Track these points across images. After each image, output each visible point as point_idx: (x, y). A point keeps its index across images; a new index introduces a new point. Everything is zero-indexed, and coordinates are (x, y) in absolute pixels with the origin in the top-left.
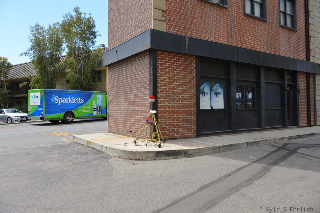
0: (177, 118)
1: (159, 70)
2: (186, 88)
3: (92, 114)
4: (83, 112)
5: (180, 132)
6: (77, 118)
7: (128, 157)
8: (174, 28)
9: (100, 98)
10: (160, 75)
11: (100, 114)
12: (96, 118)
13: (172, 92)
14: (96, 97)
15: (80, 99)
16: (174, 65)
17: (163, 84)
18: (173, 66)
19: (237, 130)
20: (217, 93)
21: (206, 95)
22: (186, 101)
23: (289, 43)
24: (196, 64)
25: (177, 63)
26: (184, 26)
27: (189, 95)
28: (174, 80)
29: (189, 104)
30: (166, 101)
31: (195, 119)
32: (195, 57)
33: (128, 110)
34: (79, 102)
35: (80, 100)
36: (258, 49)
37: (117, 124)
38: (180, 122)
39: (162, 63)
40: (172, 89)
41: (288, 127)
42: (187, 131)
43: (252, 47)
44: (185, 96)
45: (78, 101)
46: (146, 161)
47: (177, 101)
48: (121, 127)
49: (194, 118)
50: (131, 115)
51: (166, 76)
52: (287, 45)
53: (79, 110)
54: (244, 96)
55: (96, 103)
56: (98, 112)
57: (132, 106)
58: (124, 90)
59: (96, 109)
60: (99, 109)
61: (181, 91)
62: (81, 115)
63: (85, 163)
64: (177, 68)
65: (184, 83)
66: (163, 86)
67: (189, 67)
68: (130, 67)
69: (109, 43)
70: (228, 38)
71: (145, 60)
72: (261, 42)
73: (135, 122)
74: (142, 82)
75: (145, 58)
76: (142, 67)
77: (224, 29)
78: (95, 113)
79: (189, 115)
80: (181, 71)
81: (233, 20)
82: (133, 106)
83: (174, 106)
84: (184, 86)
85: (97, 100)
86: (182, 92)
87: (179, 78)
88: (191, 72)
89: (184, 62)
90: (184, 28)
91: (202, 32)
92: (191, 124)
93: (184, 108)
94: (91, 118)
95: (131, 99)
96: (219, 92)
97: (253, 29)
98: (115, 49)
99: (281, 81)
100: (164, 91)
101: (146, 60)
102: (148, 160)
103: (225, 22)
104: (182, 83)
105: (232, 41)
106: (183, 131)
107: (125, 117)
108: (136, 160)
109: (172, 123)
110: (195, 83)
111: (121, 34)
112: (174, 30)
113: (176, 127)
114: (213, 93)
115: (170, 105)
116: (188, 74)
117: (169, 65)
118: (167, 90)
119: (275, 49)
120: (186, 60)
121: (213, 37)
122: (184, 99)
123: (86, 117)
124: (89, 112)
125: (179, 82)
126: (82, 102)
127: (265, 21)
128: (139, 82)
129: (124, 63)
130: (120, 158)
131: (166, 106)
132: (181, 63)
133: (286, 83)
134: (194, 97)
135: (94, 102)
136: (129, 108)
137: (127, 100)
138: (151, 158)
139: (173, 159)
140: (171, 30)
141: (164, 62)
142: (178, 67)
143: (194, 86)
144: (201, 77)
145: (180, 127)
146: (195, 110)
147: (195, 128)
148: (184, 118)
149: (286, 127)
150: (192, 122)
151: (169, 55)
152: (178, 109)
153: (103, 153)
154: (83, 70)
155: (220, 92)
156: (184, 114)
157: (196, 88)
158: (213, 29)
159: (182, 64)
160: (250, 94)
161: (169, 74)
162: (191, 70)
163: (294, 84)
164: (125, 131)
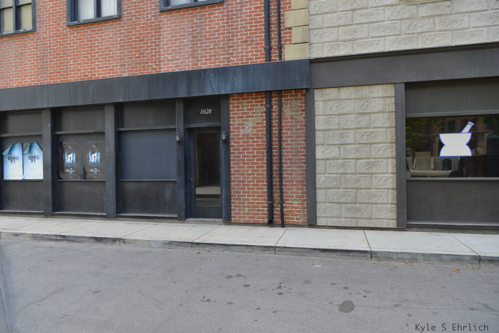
20: (33, 157)
43: (86, 75)
54: (82, 159)
70: (38, 74)
72: (106, 61)
77: (32, 63)
96: (36, 155)
105: (43, 77)
114: (26, 158)
119: (147, 63)
127: (118, 19)
133: (182, 126)
149: (178, 219)
155: (38, 156)
158: (13, 70)
160: (95, 155)
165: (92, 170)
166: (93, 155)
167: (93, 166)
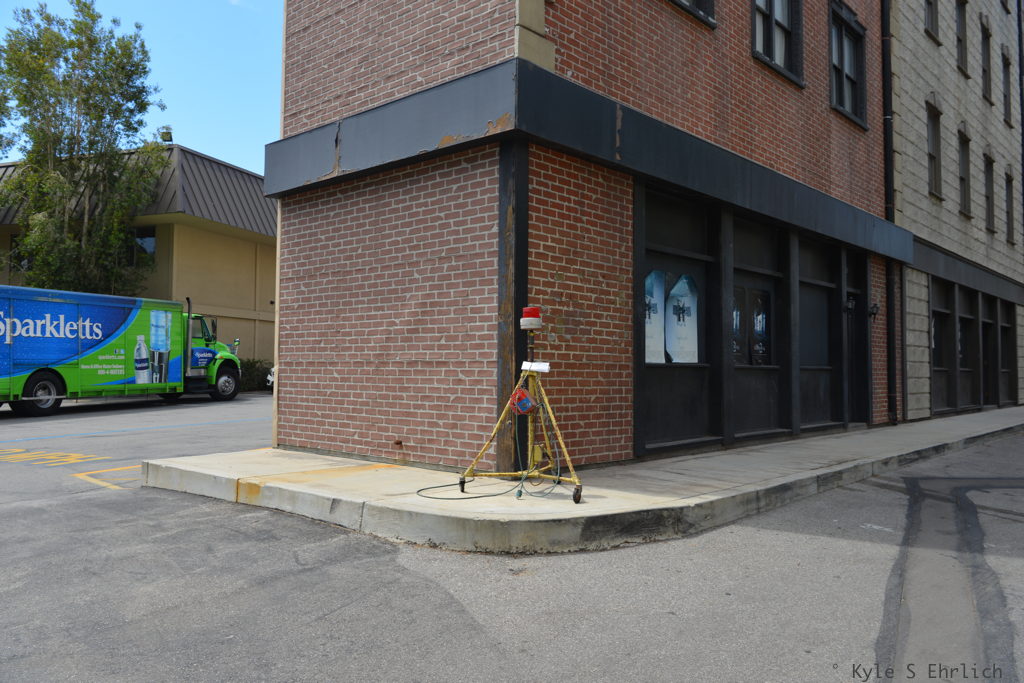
0: (580, 392)
1: (534, 214)
2: (608, 285)
3: (133, 381)
4: (100, 372)
5: (592, 442)
6: (74, 396)
7: (475, 544)
8: (576, 68)
9: (162, 322)
10: (534, 232)
11: (160, 381)
12: (148, 395)
13: (570, 296)
14: (149, 321)
15: (87, 323)
16: (575, 202)
17: (546, 266)
18: (572, 205)
19: (737, 435)
20: (681, 309)
21: (652, 314)
22: (608, 334)
23: (851, 164)
24: (634, 203)
25: (583, 196)
26: (604, 65)
27: (616, 310)
28: (575, 253)
29: (615, 342)
30: (553, 330)
31: (630, 396)
32: (634, 181)
33: (385, 364)
34: (84, 334)
35: (90, 329)
36: (784, 170)
37: (323, 416)
38: (590, 409)
39: (542, 188)
40: (568, 287)
41: (851, 425)
42: (608, 441)
43: (771, 165)
44: (605, 313)
45: (80, 331)
46: (553, 559)
47: (584, 332)
48: (347, 426)
49: (627, 392)
50: (400, 381)
51: (553, 240)
52: (846, 171)
53: (83, 367)
54: (747, 322)
55: (147, 342)
56: (155, 376)
57: (402, 348)
58: (361, 287)
59: (146, 365)
60: (158, 362)
61: (594, 296)
62: (91, 385)
63: (303, 577)
64: (584, 213)
65: (601, 267)
66: (544, 275)
67: (616, 213)
68: (397, 203)
69: (285, 111)
70: (716, 127)
71: (474, 176)
72: (790, 152)
73: (416, 407)
74: (458, 258)
75: (474, 168)
76: (461, 200)
77: (707, 96)
78: (143, 378)
79: (614, 384)
80: (594, 224)
81: (726, 69)
82: (410, 348)
83: (574, 348)
84: (601, 279)
85: (149, 330)
86: (597, 300)
87: (588, 248)
88: (621, 231)
89: (602, 193)
90: (603, 73)
91: (650, 96)
92: (621, 416)
93: (602, 358)
94: (129, 396)
95: (397, 321)
96: (686, 305)
97: (772, 108)
98: (332, 133)
99: (832, 281)
100: (545, 293)
101: (483, 175)
102: (556, 553)
103: (709, 71)
104: (597, 266)
105: (723, 137)
106: (598, 438)
107: (363, 388)
108: (508, 553)
109: (567, 410)
110: (631, 269)
111: (352, 78)
112: (577, 78)
113: (579, 426)
115: (563, 344)
116: (613, 237)
117: (562, 198)
118: (556, 289)
119: (822, 178)
120: (609, 188)
121: (677, 116)
122: (603, 325)
123: (109, 394)
124: (122, 372)
125: (588, 265)
126: (97, 335)
127: (800, 88)
128: (440, 258)
129: (366, 186)
130: (437, 551)
131: (553, 347)
132: (594, 197)
133: (846, 289)
134: (628, 320)
135: (141, 338)
136: (388, 355)
137: (381, 324)
138: (569, 545)
139: (640, 544)
140: (570, 73)
141: (546, 186)
142: (586, 209)
143: (628, 280)
144: (649, 251)
145: (591, 425)
146: (631, 364)
147: (629, 428)
148: (602, 392)
149: (844, 428)
150: (621, 408)
151: (562, 164)
152: (584, 360)
153: (340, 529)
154: (86, 220)
155: (689, 308)
156: (602, 379)
157: (633, 289)
158: (679, 91)
159: (596, 200)
160: (760, 317)
161: (562, 233)
162: (621, 223)
163: (859, 292)
164: (367, 443)
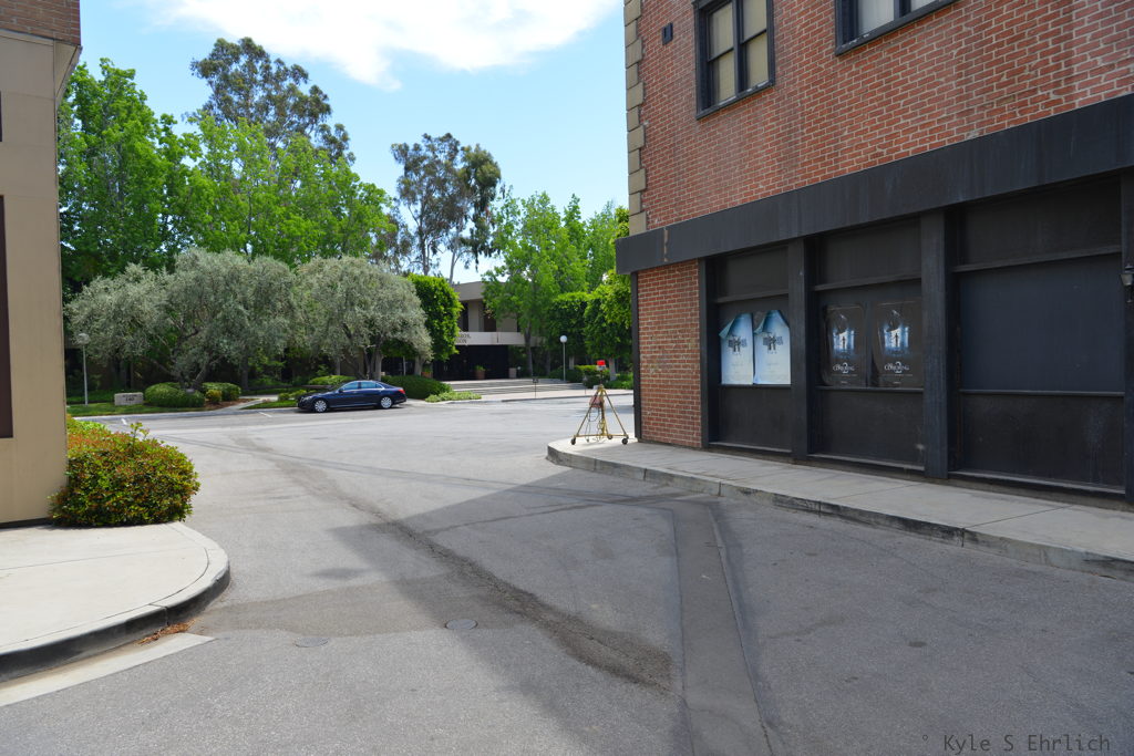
0: (668, 401)
1: (641, 308)
2: (683, 336)
5: (674, 432)
8: (660, 215)
18: (660, 295)
20: (772, 340)
21: (741, 348)
22: (683, 366)
25: (666, 287)
27: (688, 351)
28: (663, 322)
29: (689, 371)
30: (652, 367)
31: (700, 407)
32: (698, 262)
38: (674, 411)
39: (645, 293)
42: (685, 433)
47: (668, 366)
49: (697, 404)
54: (869, 341)
61: (674, 345)
64: (666, 297)
70: (780, 172)
79: (688, 398)
80: (674, 301)
83: (664, 376)
84: (678, 334)
88: (692, 299)
89: (678, 281)
92: (693, 418)
93: (680, 382)
96: (778, 335)
100: (648, 348)
105: (792, 175)
109: (661, 411)
110: (698, 322)
112: (661, 219)
113: (668, 421)
114: (760, 342)
115: (658, 374)
117: (654, 294)
118: (653, 345)
120: (682, 275)
122: (680, 361)
131: (652, 376)
132: (673, 285)
134: (697, 356)
140: (656, 221)
141: (647, 290)
142: (668, 295)
143: (697, 330)
145: (674, 421)
146: (699, 386)
148: (680, 402)
150: (693, 413)
152: (669, 383)
155: (780, 338)
156: (680, 394)
160: (897, 331)
161: (654, 313)
162: (691, 294)
165: (891, 366)
166: (893, 333)
167: (894, 356)
